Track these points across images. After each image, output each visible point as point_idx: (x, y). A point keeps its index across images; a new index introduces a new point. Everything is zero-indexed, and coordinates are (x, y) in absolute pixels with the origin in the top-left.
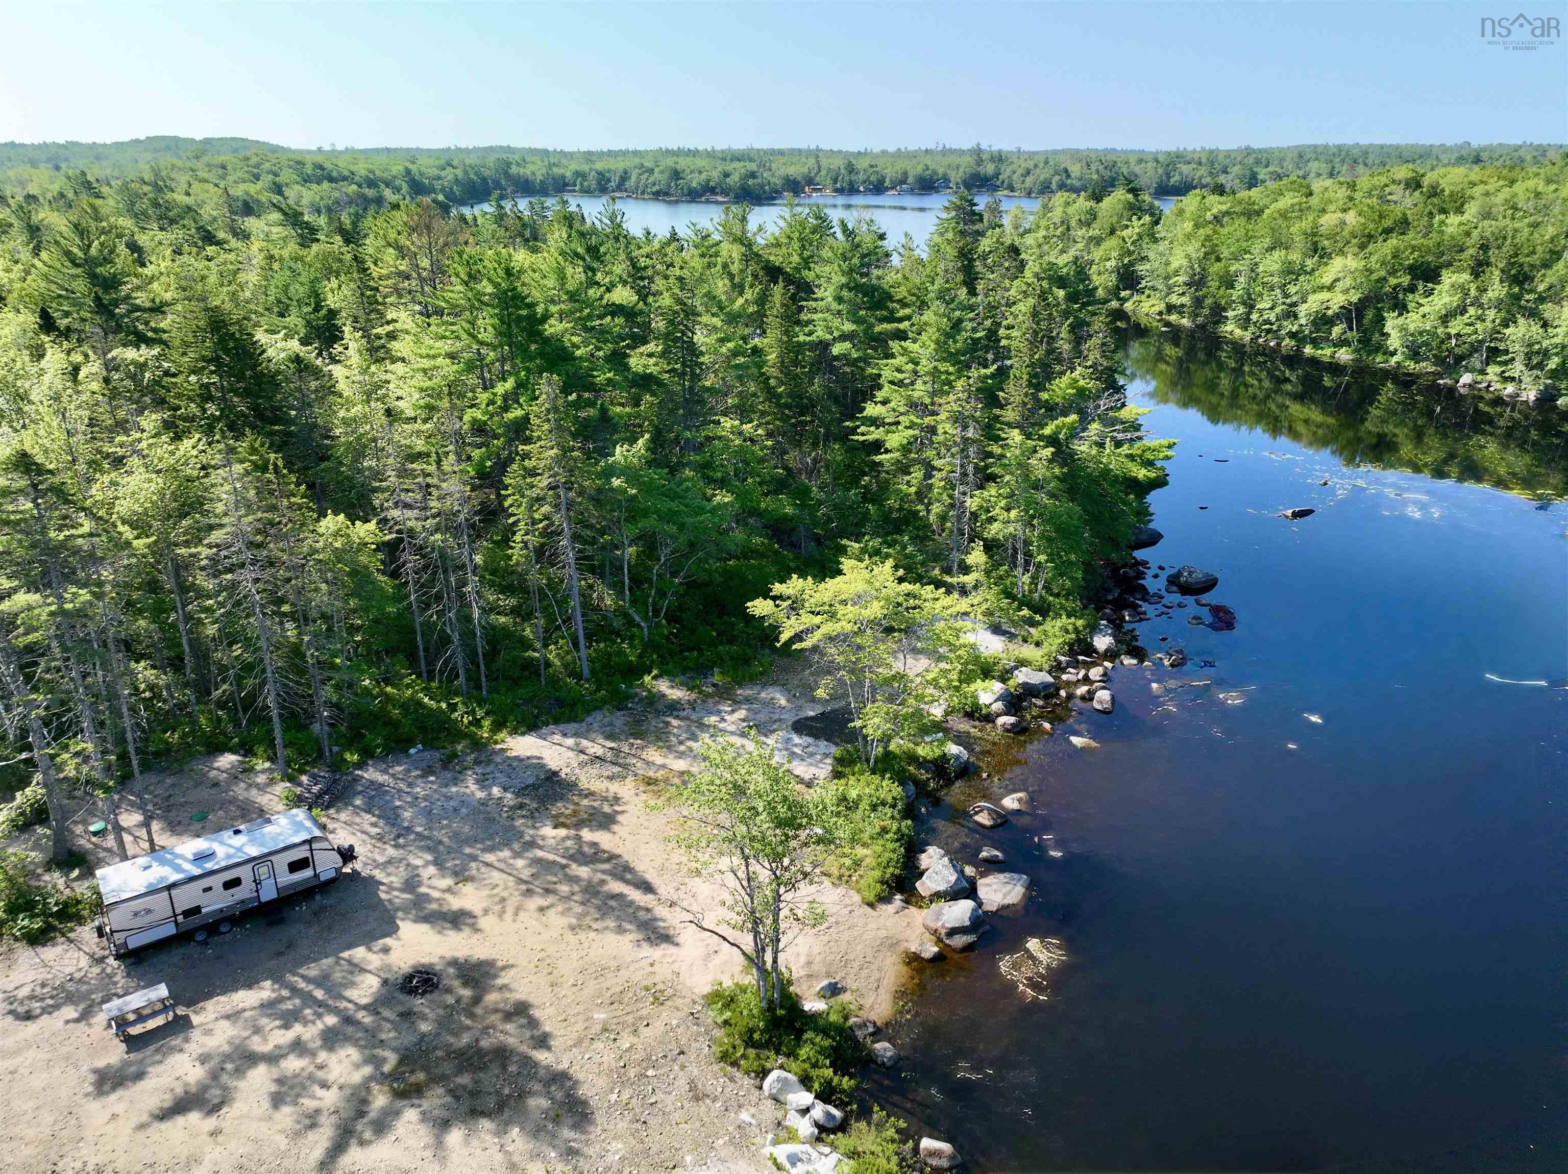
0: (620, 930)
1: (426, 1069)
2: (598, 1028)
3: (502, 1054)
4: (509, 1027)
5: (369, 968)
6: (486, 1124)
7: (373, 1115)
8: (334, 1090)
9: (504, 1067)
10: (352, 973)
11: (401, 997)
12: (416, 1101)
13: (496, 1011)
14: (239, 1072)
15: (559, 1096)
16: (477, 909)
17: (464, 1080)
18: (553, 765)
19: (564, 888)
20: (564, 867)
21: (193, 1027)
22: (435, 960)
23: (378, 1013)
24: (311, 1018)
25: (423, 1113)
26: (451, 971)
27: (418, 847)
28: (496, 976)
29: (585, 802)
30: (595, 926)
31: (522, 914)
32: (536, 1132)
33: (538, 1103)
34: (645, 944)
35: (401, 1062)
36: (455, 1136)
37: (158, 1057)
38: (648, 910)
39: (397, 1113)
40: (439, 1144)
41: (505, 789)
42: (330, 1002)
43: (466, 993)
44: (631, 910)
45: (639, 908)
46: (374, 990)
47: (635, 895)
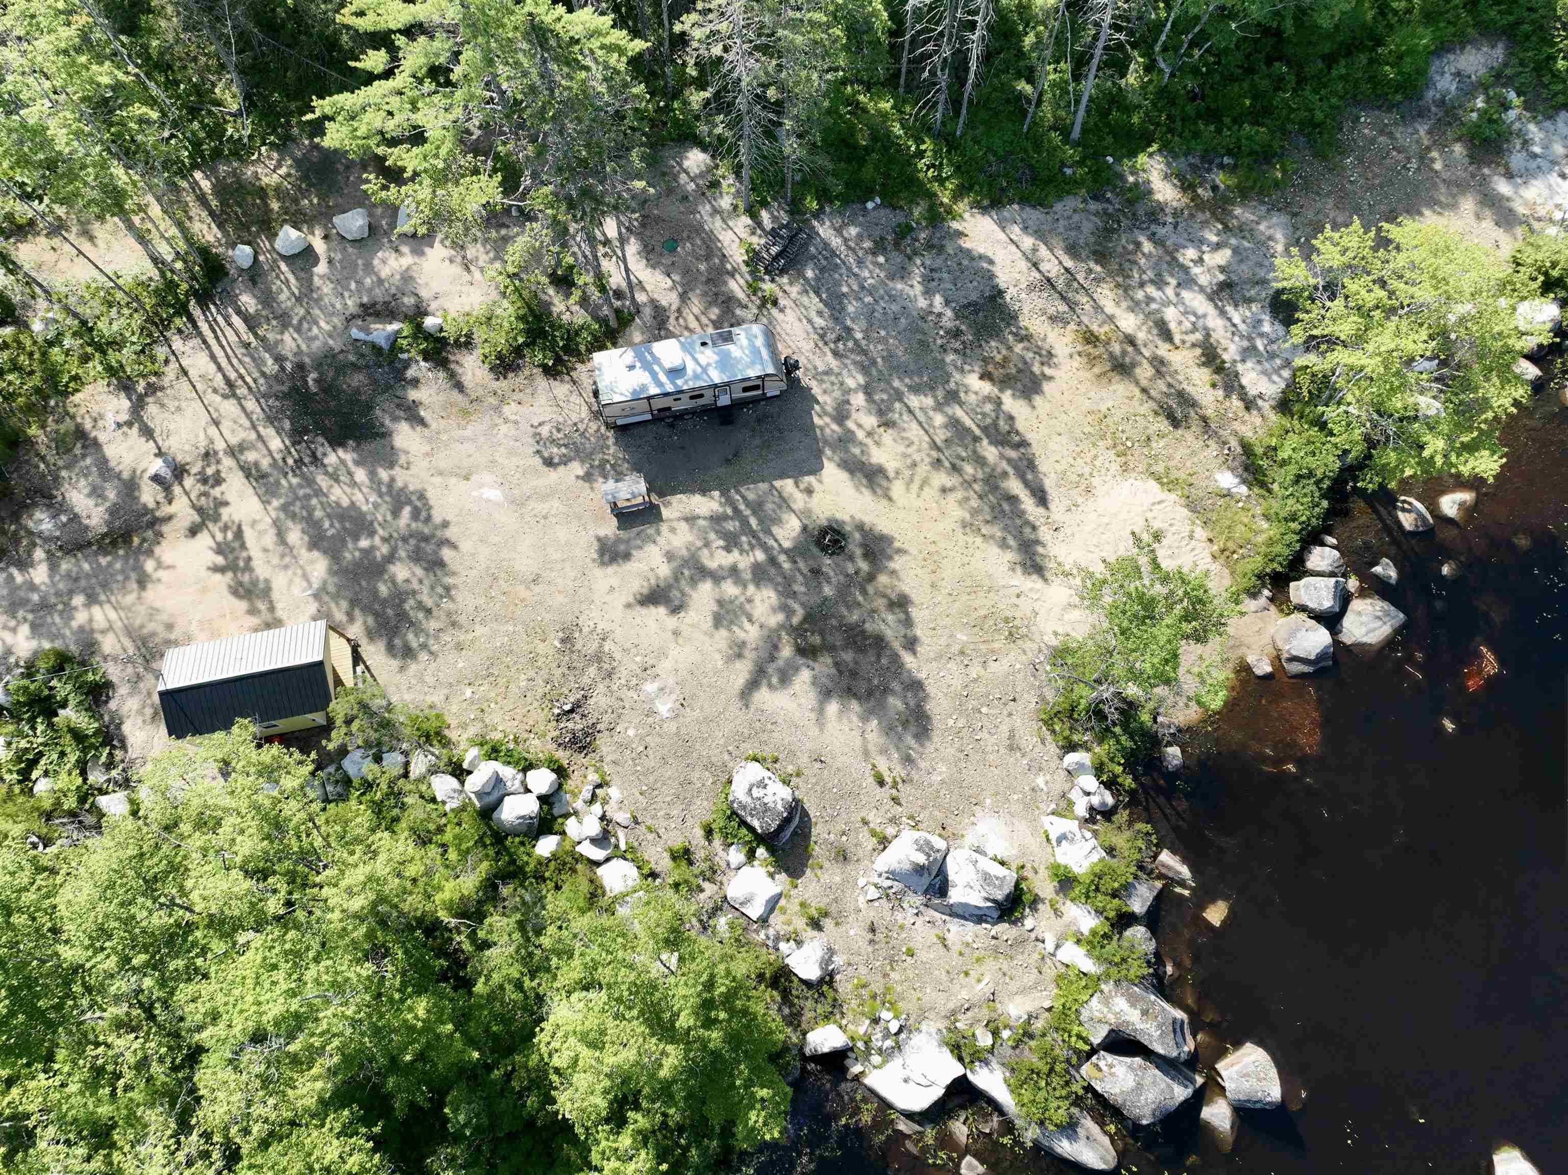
0: (1004, 545)
1: (822, 634)
2: (956, 648)
3: (879, 643)
4: (890, 618)
5: (795, 507)
6: (855, 705)
7: (781, 663)
8: (757, 626)
9: (879, 656)
10: (780, 507)
11: (815, 550)
12: (811, 663)
13: (884, 596)
14: (693, 582)
15: (912, 703)
16: (891, 466)
17: (848, 656)
18: (1003, 278)
19: (969, 469)
20: (976, 439)
21: (661, 520)
22: (846, 518)
23: (795, 562)
24: (746, 547)
25: (815, 677)
26: (857, 536)
27: (855, 363)
28: (890, 558)
29: (1018, 348)
30: (984, 531)
31: (926, 489)
32: (888, 730)
33: (895, 703)
34: (1019, 570)
35: (805, 620)
36: (833, 707)
37: (639, 542)
38: (1034, 528)
39: (797, 669)
40: (821, 711)
41: (947, 302)
42: (761, 535)
43: (864, 566)
44: (1018, 522)
45: (1027, 523)
46: (794, 534)
47: (1028, 504)
